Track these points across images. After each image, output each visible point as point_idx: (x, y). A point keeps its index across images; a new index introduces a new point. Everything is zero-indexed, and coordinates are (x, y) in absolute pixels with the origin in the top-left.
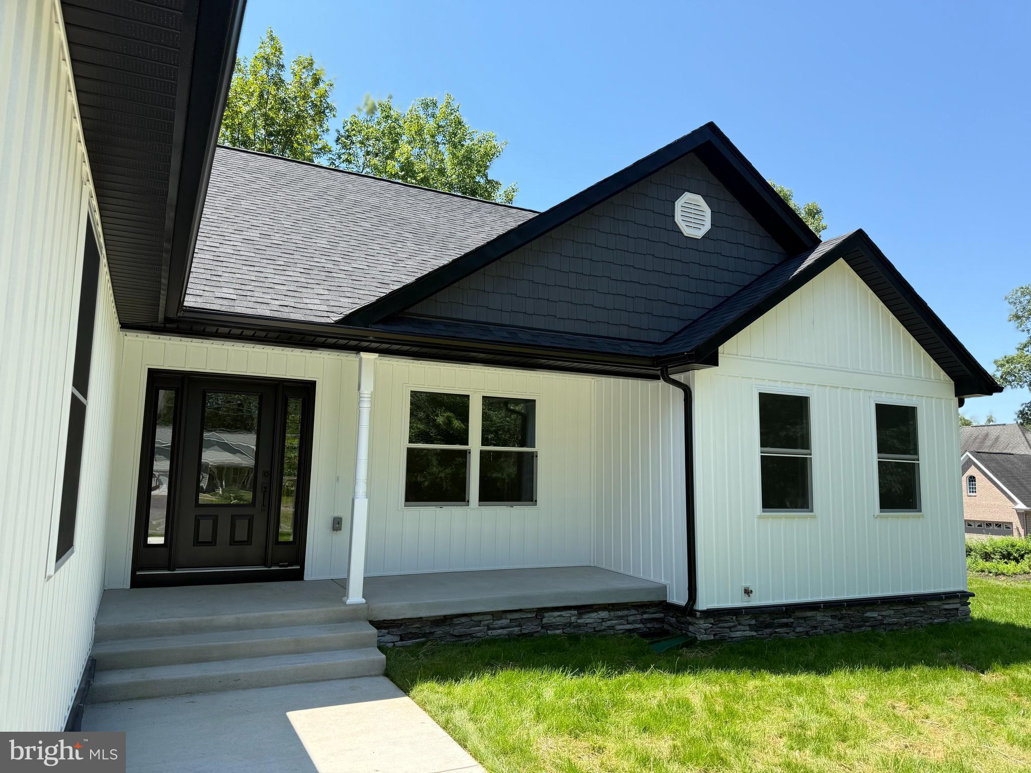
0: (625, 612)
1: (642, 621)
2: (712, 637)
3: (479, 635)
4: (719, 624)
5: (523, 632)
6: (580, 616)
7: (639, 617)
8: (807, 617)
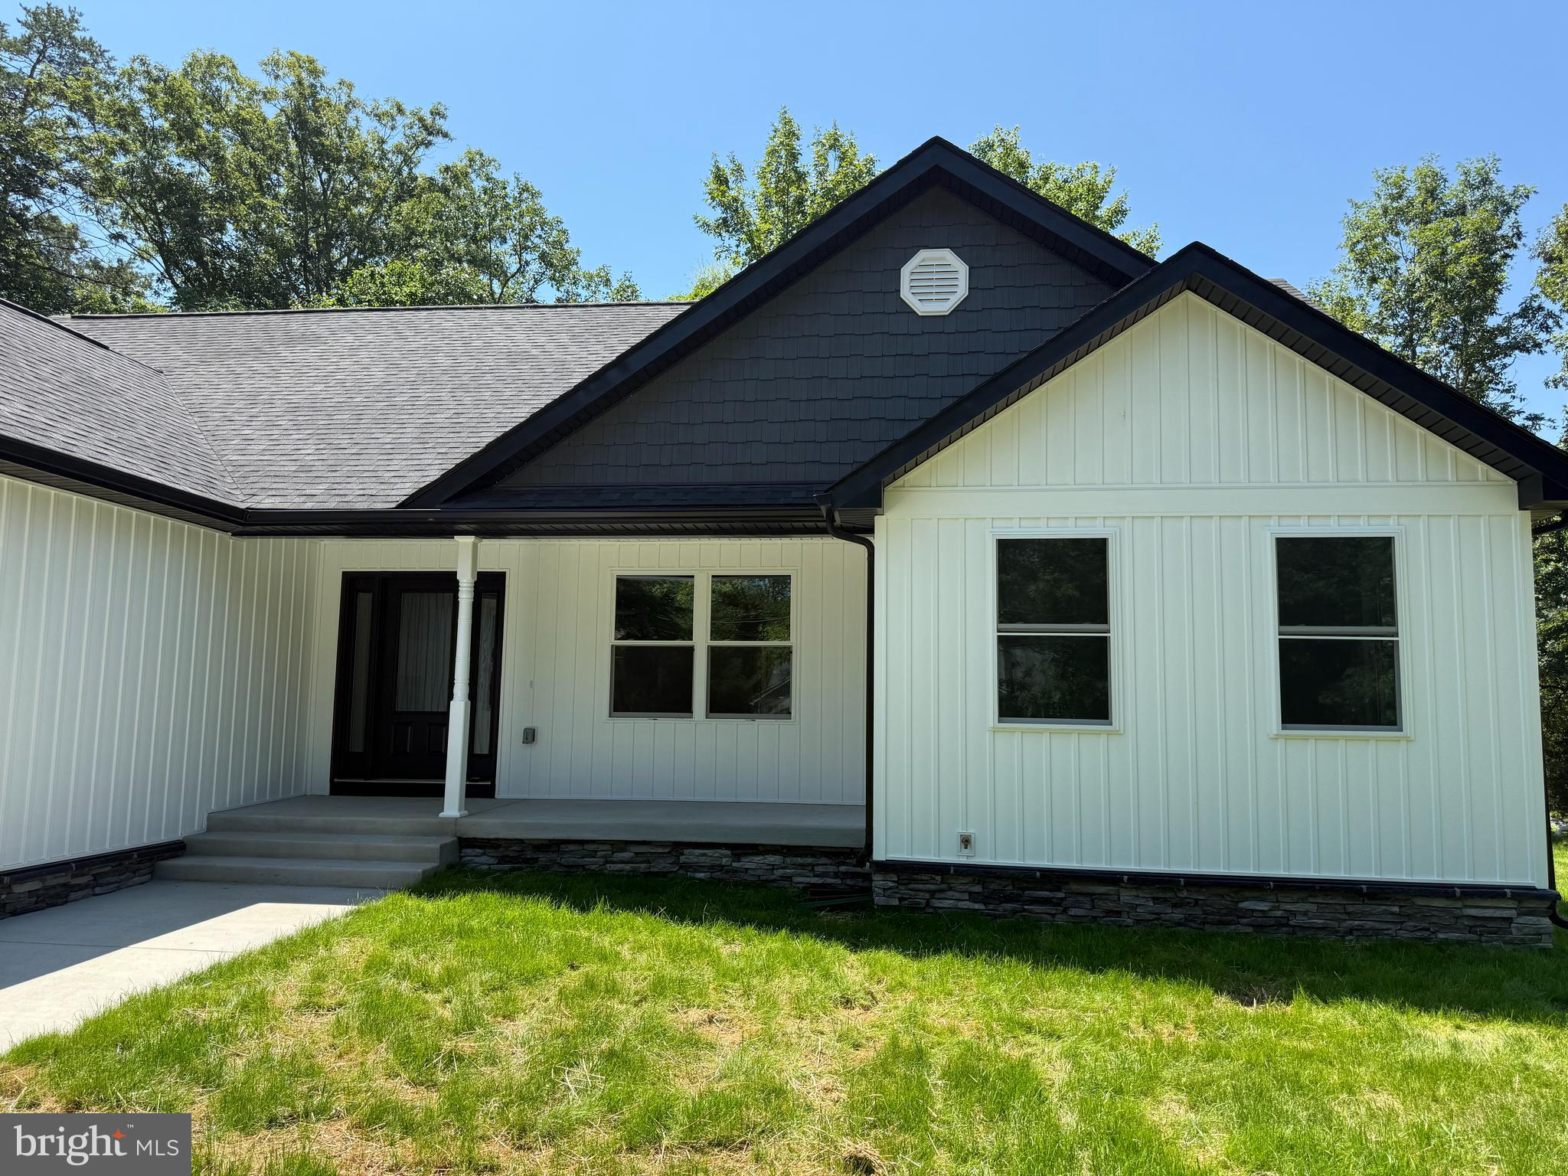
0: (810, 860)
1: (836, 875)
2: (896, 902)
3: (593, 867)
4: (910, 884)
5: (652, 870)
6: (737, 857)
7: (832, 869)
8: (1095, 894)
